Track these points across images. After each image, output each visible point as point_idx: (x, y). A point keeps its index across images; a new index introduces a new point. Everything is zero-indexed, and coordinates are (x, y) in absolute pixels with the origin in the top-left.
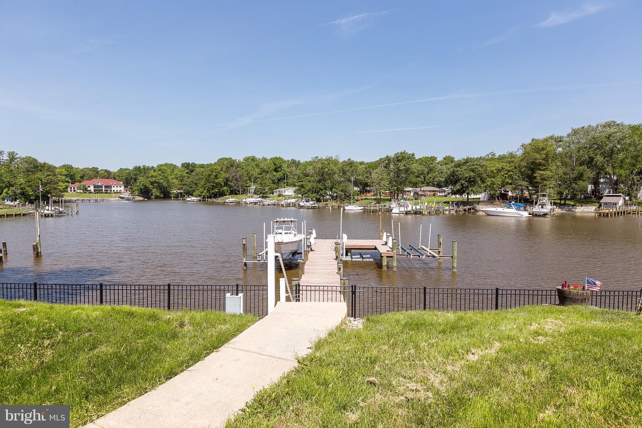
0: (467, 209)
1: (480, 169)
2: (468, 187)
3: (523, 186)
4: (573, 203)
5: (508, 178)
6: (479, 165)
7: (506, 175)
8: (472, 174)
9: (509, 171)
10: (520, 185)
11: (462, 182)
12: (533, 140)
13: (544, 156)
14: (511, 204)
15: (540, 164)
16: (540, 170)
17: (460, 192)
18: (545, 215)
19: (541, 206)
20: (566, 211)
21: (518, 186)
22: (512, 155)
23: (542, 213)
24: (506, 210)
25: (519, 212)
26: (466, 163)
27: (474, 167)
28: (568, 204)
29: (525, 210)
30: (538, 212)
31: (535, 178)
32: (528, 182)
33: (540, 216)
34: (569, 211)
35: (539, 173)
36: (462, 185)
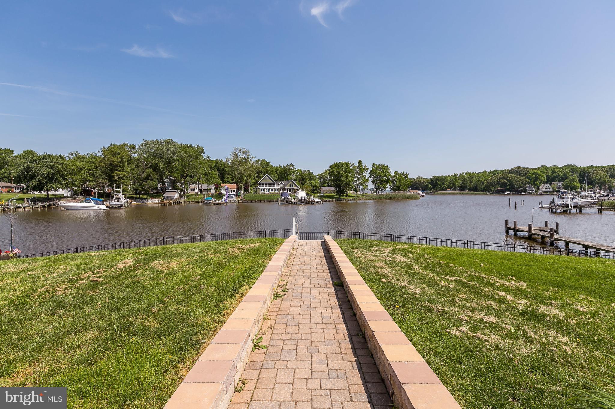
0: (46, 205)
1: (59, 166)
2: (46, 183)
3: (104, 184)
4: (145, 197)
5: (89, 176)
6: (57, 163)
7: (87, 174)
8: (50, 171)
9: (90, 170)
10: (101, 183)
11: (39, 179)
12: (112, 145)
13: (120, 160)
14: (90, 199)
15: (117, 166)
16: (117, 170)
17: (39, 188)
18: (120, 207)
19: (117, 200)
20: (140, 203)
21: (99, 183)
22: (92, 156)
23: (118, 206)
24: (85, 204)
25: (97, 205)
26: (43, 159)
27: (52, 164)
28: (142, 198)
29: (103, 204)
30: (114, 205)
31: (113, 177)
32: (108, 180)
33: (116, 208)
34: (143, 203)
35: (116, 173)
36: (39, 181)
